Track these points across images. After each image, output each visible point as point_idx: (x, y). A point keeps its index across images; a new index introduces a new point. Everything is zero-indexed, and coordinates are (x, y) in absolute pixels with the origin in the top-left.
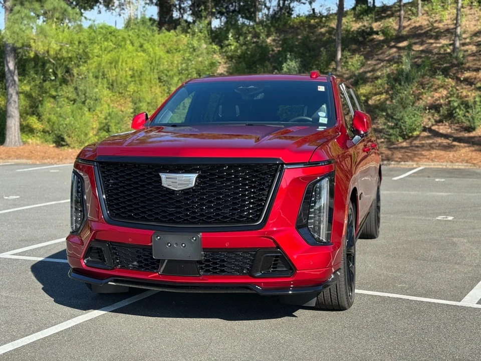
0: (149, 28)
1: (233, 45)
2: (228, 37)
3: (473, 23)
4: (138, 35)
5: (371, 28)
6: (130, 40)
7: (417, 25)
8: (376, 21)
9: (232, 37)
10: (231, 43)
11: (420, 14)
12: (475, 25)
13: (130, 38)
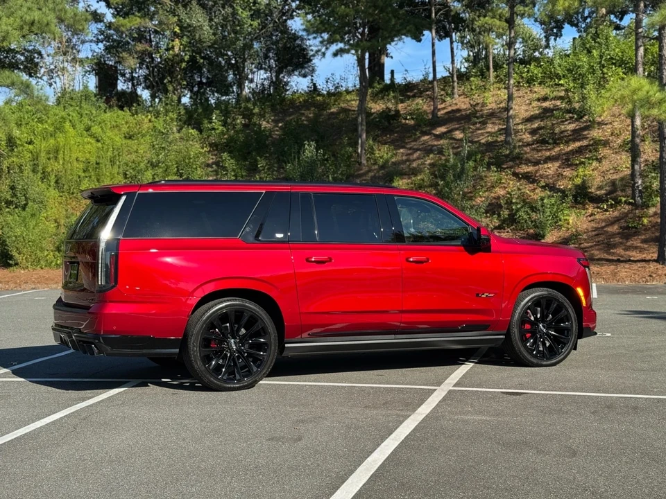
0: (93, 105)
1: (218, 129)
2: (211, 119)
3: (524, 107)
4: (79, 114)
5: (397, 112)
6: (70, 121)
7: (455, 108)
8: (402, 102)
9: (216, 119)
10: (216, 127)
11: (456, 96)
12: (527, 111)
13: (71, 118)
